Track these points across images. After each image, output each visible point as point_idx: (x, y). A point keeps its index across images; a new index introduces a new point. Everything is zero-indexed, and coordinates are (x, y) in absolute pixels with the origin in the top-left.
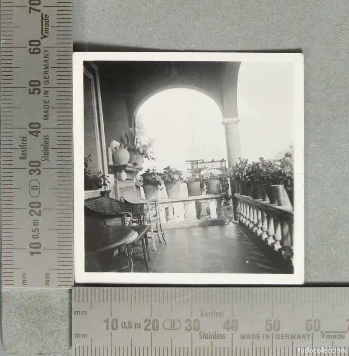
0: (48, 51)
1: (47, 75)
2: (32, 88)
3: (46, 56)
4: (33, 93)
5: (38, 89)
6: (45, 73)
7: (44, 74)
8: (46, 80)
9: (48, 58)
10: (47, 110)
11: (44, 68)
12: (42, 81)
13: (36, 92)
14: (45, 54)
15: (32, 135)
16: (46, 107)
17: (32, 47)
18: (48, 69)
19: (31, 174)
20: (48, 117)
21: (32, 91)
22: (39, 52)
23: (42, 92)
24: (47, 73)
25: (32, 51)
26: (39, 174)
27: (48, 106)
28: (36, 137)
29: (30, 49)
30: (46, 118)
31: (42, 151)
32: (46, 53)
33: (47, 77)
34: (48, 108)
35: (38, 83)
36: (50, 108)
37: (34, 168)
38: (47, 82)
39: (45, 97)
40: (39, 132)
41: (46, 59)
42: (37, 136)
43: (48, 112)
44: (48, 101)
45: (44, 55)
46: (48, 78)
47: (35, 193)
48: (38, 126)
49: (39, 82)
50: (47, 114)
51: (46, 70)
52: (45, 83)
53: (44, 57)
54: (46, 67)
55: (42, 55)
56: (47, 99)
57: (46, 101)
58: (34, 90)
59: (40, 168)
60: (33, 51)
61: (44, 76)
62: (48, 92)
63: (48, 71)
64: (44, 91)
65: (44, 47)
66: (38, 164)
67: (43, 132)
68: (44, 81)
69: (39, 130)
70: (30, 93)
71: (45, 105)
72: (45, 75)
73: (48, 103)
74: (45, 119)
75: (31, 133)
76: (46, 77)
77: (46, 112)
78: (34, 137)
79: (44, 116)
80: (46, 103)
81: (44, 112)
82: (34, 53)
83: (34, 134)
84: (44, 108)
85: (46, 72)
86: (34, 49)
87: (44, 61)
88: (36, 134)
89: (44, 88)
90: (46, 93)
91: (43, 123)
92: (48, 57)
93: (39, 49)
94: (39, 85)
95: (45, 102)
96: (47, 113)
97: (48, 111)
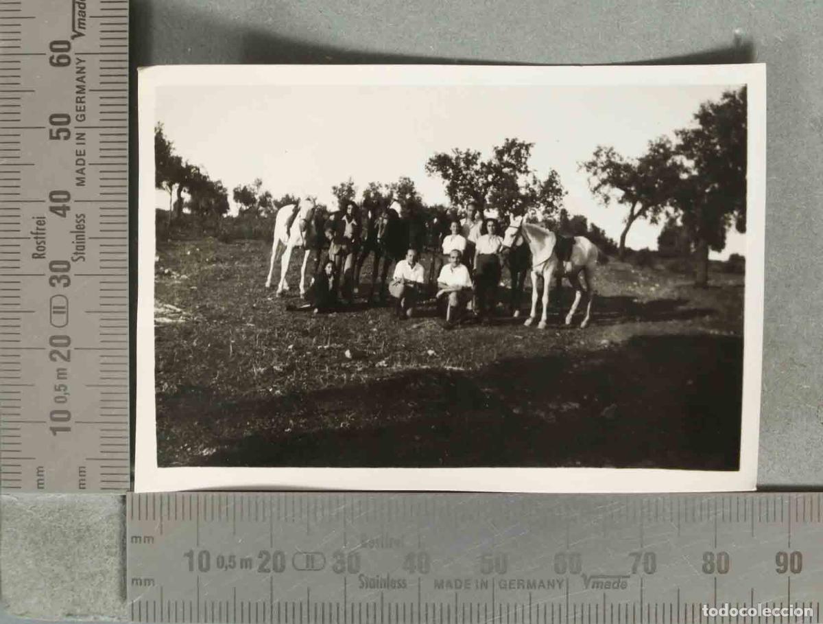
0: (84, 61)
1: (82, 105)
2: (55, 128)
3: (81, 70)
4: (58, 138)
5: (67, 130)
6: (80, 100)
7: (77, 102)
8: (80, 113)
9: (84, 73)
10: (82, 167)
11: (77, 92)
12: (73, 114)
13: (62, 135)
14: (78, 66)
15: (54, 214)
16: (81, 162)
17: (57, 54)
18: (84, 93)
19: (53, 285)
20: (83, 182)
21: (54, 135)
22: (68, 64)
23: (74, 137)
24: (83, 100)
25: (55, 61)
26: (66, 285)
27: (84, 161)
28: (63, 218)
29: (52, 58)
30: (81, 182)
31: (73, 242)
32: (82, 65)
33: (83, 108)
34: (84, 164)
35: (65, 120)
36: (87, 163)
37: (59, 274)
38: (83, 118)
39: (78, 144)
40: (68, 208)
41: (82, 75)
42: (64, 215)
43: (84, 171)
44: (84, 151)
45: (78, 68)
46: (84, 110)
47: (59, 319)
48: (65, 197)
49: (68, 117)
50: (82, 176)
51: (81, 95)
52: (79, 118)
53: (78, 72)
54: (81, 90)
55: (73, 67)
56: (80, 148)
57: (80, 152)
58: (59, 131)
59: (70, 274)
60: (58, 61)
61: (77, 107)
62: (83, 134)
63: (84, 97)
64: (77, 134)
65: (76, 54)
66: (65, 266)
67: (75, 208)
68: (78, 115)
69: (67, 204)
70: (52, 138)
71: (79, 159)
72: (79, 105)
73: (84, 155)
74: (78, 184)
75: (53, 210)
76: (80, 108)
77: (81, 171)
78: (58, 216)
79: (78, 179)
80: (80, 155)
81: (77, 171)
82: (59, 64)
83: (58, 211)
84: (77, 164)
85: (81, 98)
86: (59, 57)
87: (78, 79)
88: (61, 212)
89: (76, 127)
90: (81, 136)
91: (76, 192)
92: (84, 71)
93: (68, 58)
94: (68, 122)
95: (78, 153)
96: (82, 173)
97: (84, 169)
